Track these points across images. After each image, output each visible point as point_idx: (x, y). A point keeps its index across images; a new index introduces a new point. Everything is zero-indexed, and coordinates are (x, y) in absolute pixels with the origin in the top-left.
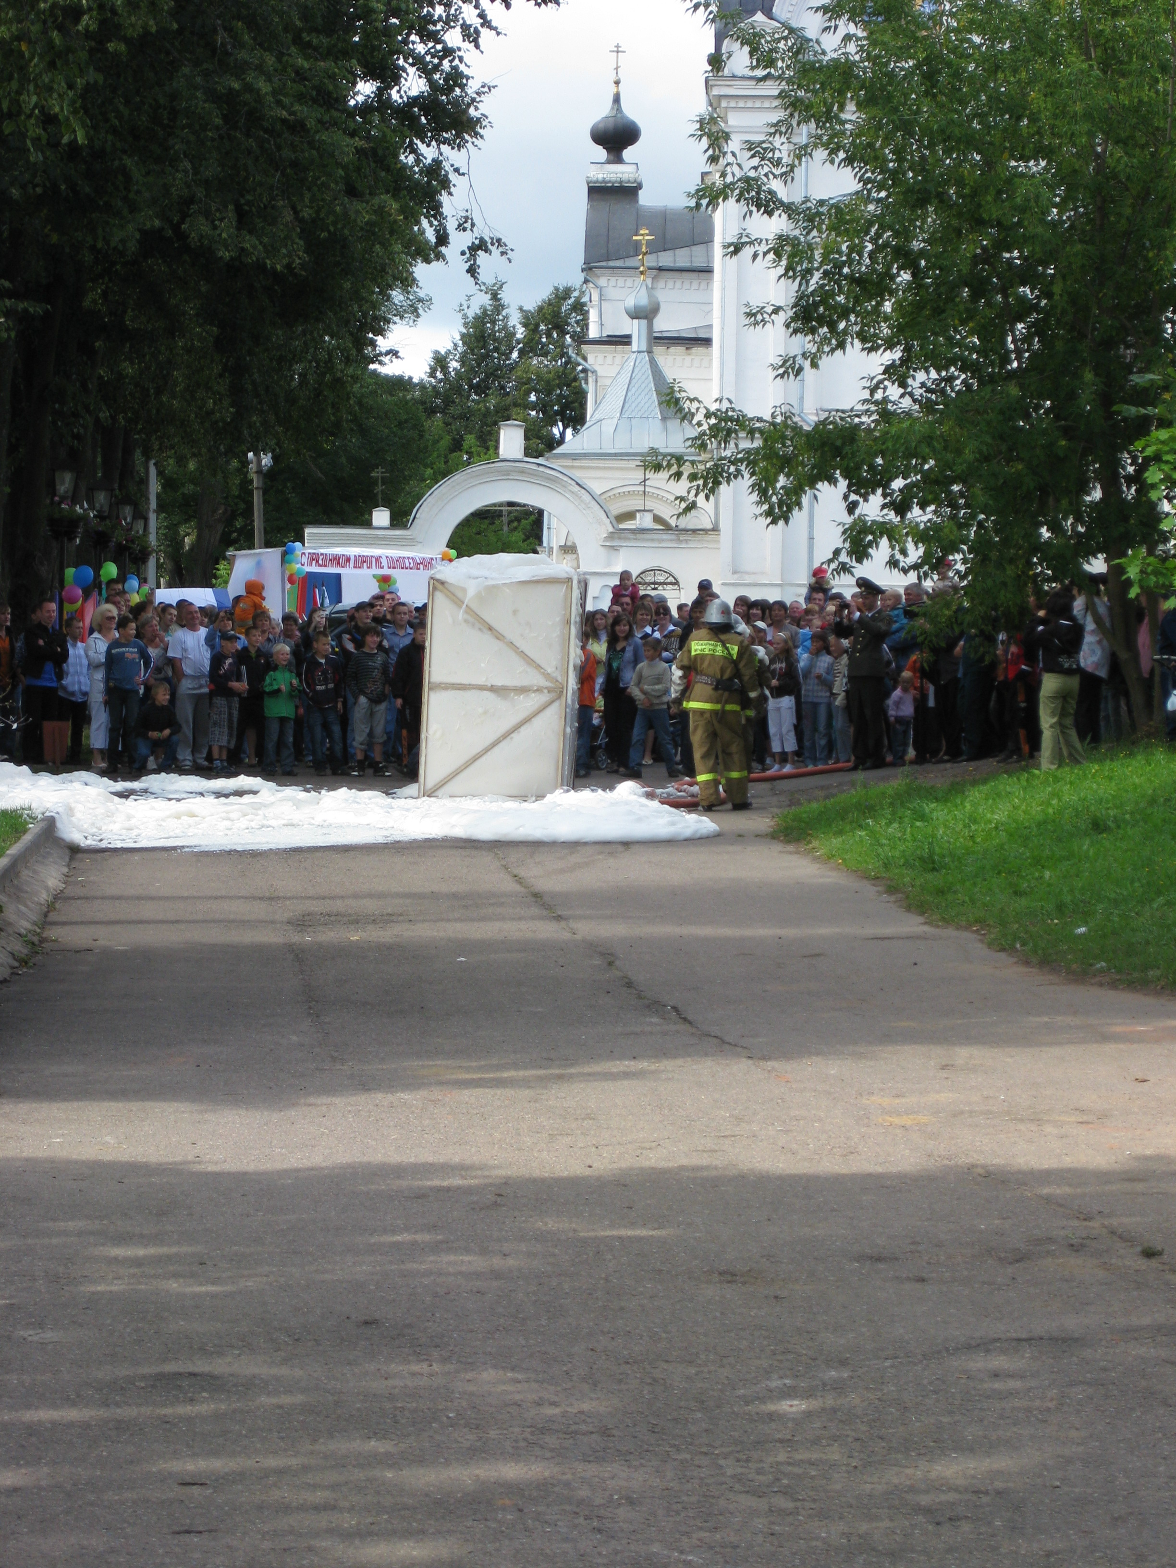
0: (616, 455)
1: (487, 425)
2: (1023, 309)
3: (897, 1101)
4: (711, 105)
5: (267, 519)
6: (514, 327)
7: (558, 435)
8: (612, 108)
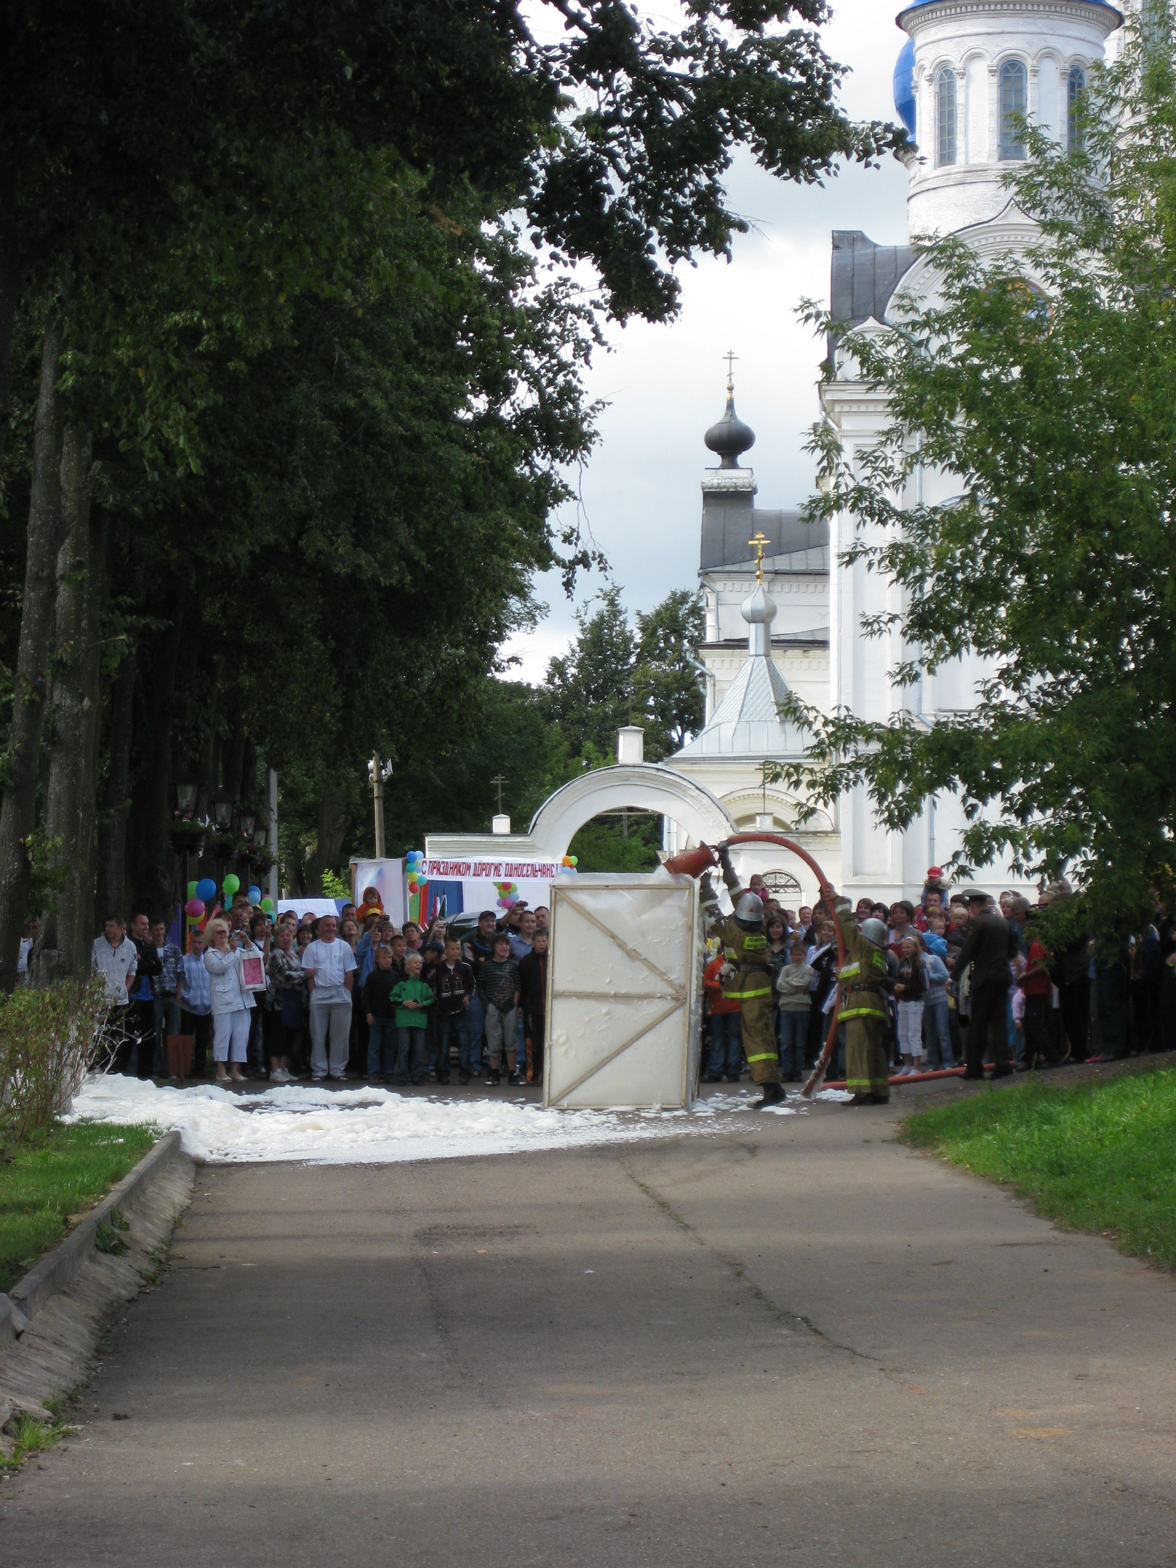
0: (735, 758)
1: (606, 730)
2: (1138, 612)
3: (1031, 1413)
4: (824, 410)
5: (387, 827)
6: (631, 632)
7: (677, 740)
8: (726, 414)
